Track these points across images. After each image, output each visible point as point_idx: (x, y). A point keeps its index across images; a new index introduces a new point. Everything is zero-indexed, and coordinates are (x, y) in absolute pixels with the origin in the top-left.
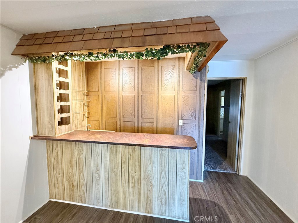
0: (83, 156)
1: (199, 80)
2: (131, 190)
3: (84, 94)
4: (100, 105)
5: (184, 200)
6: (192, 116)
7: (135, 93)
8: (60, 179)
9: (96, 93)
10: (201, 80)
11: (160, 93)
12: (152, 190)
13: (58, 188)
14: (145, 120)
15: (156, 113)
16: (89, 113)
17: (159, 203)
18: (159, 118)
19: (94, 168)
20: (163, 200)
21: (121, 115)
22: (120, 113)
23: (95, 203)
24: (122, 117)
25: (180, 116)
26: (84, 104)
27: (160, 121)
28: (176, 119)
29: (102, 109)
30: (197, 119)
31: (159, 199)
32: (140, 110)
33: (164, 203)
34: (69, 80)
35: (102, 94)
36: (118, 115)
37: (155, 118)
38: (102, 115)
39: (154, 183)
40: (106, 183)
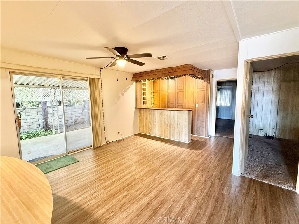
0: (150, 116)
1: (206, 82)
2: (167, 129)
3: (152, 92)
4: (159, 98)
5: (186, 134)
6: (202, 102)
7: (174, 91)
8: (143, 125)
9: (157, 92)
10: (207, 82)
11: (186, 90)
12: (174, 129)
13: (142, 128)
14: (179, 104)
15: (184, 101)
16: (154, 101)
17: (177, 135)
18: (186, 103)
19: (154, 121)
20: (178, 134)
21: (168, 102)
22: (167, 101)
23: (154, 135)
24: (168, 103)
25: (196, 102)
26: (152, 97)
27: (186, 105)
28: (194, 104)
29: (159, 99)
30: (205, 103)
31: (177, 133)
32: (177, 99)
33: (179, 135)
34: (146, 87)
35: (159, 92)
36: (166, 102)
37: (184, 103)
38: (160, 102)
39: (175, 127)
40: (158, 127)
